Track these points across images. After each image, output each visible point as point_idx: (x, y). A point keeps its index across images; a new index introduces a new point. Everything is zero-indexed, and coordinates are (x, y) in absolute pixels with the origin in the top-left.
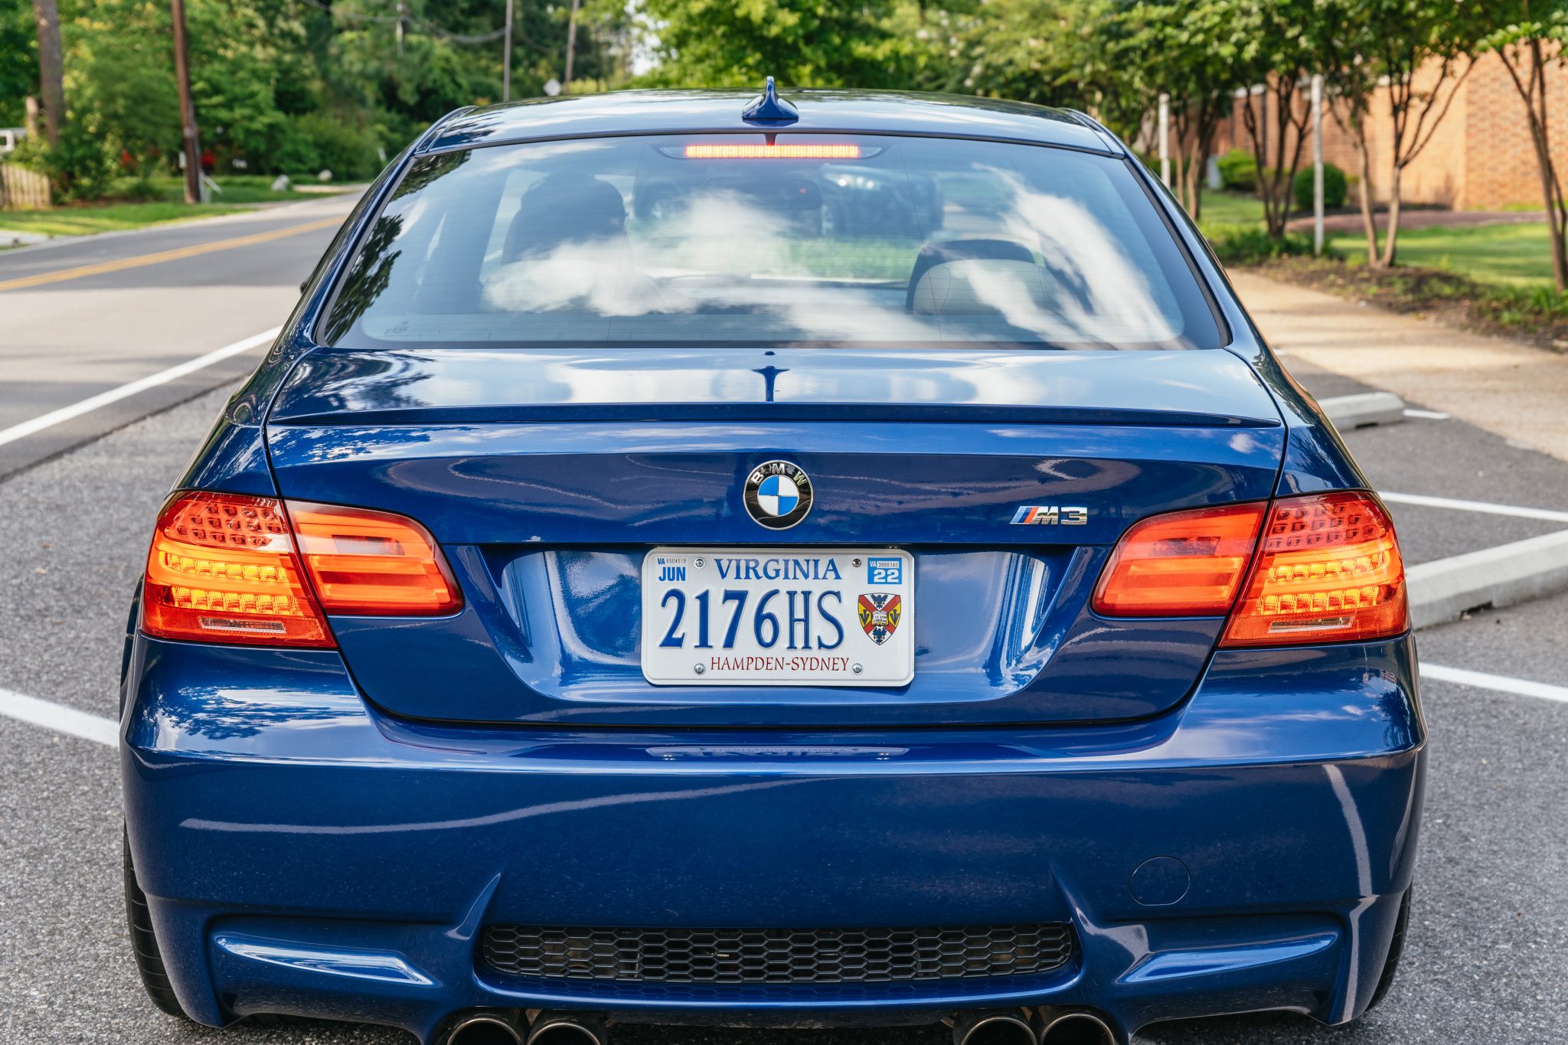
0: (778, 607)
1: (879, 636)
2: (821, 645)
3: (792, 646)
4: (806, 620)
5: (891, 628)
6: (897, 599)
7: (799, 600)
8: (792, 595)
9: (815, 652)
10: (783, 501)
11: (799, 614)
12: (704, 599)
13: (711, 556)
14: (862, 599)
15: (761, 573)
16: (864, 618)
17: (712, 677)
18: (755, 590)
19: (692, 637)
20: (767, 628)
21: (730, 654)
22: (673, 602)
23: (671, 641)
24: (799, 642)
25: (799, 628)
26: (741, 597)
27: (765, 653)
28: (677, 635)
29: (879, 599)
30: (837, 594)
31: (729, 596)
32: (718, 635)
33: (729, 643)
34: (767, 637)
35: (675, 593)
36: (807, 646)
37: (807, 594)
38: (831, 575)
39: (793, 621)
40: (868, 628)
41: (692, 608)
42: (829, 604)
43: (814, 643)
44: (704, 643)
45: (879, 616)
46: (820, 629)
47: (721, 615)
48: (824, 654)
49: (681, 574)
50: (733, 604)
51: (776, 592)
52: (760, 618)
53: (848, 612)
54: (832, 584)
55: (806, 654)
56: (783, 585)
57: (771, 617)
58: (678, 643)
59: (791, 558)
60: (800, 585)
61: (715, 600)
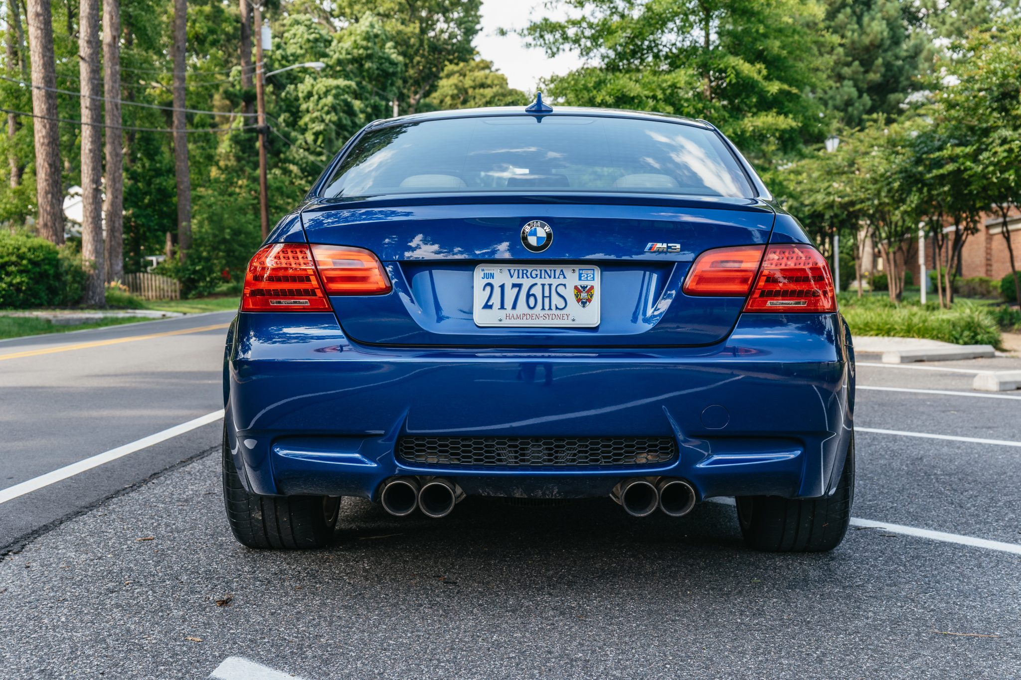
0: (537, 291)
1: (584, 304)
2: (557, 308)
3: (543, 309)
4: (550, 297)
5: (590, 301)
6: (592, 287)
7: (547, 288)
8: (543, 285)
9: (554, 311)
10: (539, 239)
11: (547, 294)
12: (502, 287)
13: (506, 268)
14: (576, 287)
15: (529, 274)
16: (577, 296)
17: (508, 323)
18: (526, 283)
19: (497, 306)
20: (532, 300)
21: (515, 312)
22: (488, 289)
23: (487, 306)
24: (547, 307)
25: (547, 301)
26: (519, 286)
27: (531, 312)
28: (490, 303)
29: (584, 288)
30: (565, 285)
31: (514, 286)
32: (509, 303)
33: (514, 307)
34: (532, 305)
35: (489, 284)
36: (550, 309)
37: (550, 285)
38: (562, 276)
39: (543, 297)
40: (579, 300)
41: (497, 291)
42: (561, 290)
43: (553, 307)
44: (502, 307)
45: (584, 295)
46: (557, 301)
47: (510, 294)
48: (558, 312)
49: (492, 276)
50: (516, 289)
51: (536, 284)
52: (529, 295)
53: (570, 294)
54: (561, 280)
55: (550, 312)
56: (539, 281)
57: (534, 295)
58: (490, 307)
59: (543, 269)
60: (547, 281)
61: (508, 288)
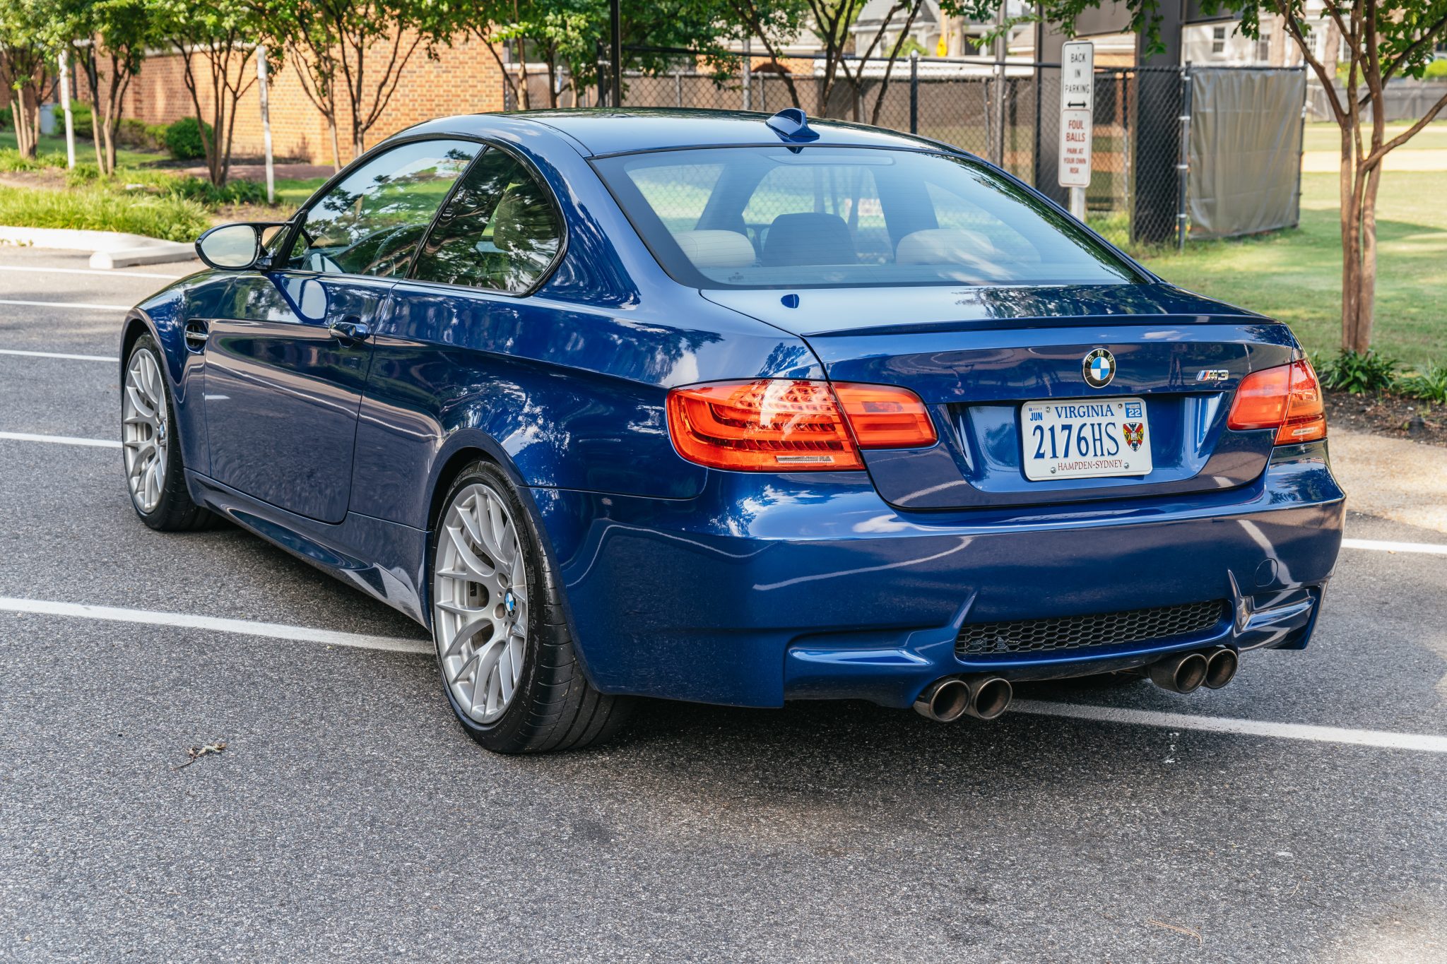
0: (1087, 433)
2: (1109, 453)
3: (1096, 455)
4: (1101, 440)
5: (1140, 442)
6: (1141, 426)
7: (1096, 428)
8: (1092, 425)
9: (1107, 458)
10: (1103, 371)
11: (1097, 437)
12: (1052, 429)
13: (1053, 405)
14: (1125, 426)
15: (1076, 412)
16: (1127, 437)
17: (1061, 474)
18: (1076, 423)
19: (1049, 454)
20: (1083, 443)
21: (1067, 461)
22: (1038, 432)
23: (1039, 455)
24: (1099, 453)
25: (1098, 443)
26: (1067, 427)
27: (1083, 459)
28: (1041, 451)
29: (1133, 426)
30: (1113, 424)
31: (1065, 427)
32: (1060, 450)
33: (1066, 455)
34: (1084, 452)
35: (1039, 428)
36: (1102, 454)
37: (1099, 425)
38: (1109, 413)
39: (1095, 440)
40: (1129, 442)
41: (1047, 434)
42: (1111, 429)
43: (1105, 452)
44: (1054, 456)
45: (1134, 436)
46: (1108, 444)
47: (1061, 437)
48: (1111, 458)
49: (1039, 416)
50: (1066, 432)
51: (1085, 424)
52: (1080, 439)
53: (1119, 434)
54: (1109, 419)
55: (1102, 459)
56: (1088, 421)
57: (1084, 438)
58: (1042, 456)
59: (1090, 404)
60: (1096, 420)
61: (1058, 430)
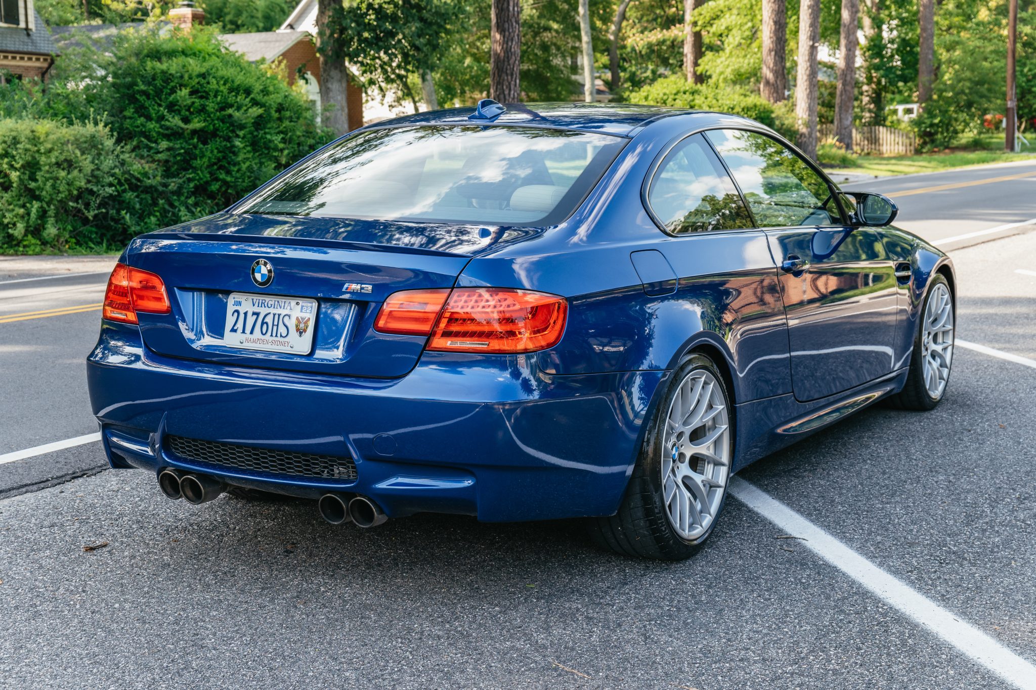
0: (269, 320)
1: (301, 333)
2: (281, 336)
3: (272, 336)
4: (277, 325)
5: (305, 331)
6: (309, 320)
7: (277, 317)
8: (274, 315)
9: (279, 339)
11: (276, 323)
12: (246, 314)
13: (251, 297)
14: (297, 318)
15: (265, 304)
16: (297, 326)
17: (246, 345)
18: (263, 311)
19: (240, 330)
20: (265, 327)
21: (252, 337)
22: (236, 314)
23: (233, 330)
24: (274, 334)
25: (275, 328)
26: (257, 314)
27: (263, 337)
28: (236, 327)
29: (303, 319)
30: (289, 316)
31: (254, 314)
32: (248, 329)
33: (252, 333)
34: (264, 332)
35: (237, 311)
36: (277, 336)
37: (279, 315)
38: (288, 308)
39: (273, 325)
40: (298, 330)
41: (242, 316)
42: (286, 319)
43: (279, 335)
44: (244, 332)
45: (302, 326)
46: (282, 330)
47: (251, 320)
48: (282, 339)
49: (239, 303)
50: (255, 317)
51: (269, 313)
52: (263, 323)
53: (291, 323)
54: (288, 312)
55: (276, 339)
56: (272, 311)
57: (267, 323)
58: (235, 331)
59: (277, 300)
60: (277, 311)
61: (249, 314)
